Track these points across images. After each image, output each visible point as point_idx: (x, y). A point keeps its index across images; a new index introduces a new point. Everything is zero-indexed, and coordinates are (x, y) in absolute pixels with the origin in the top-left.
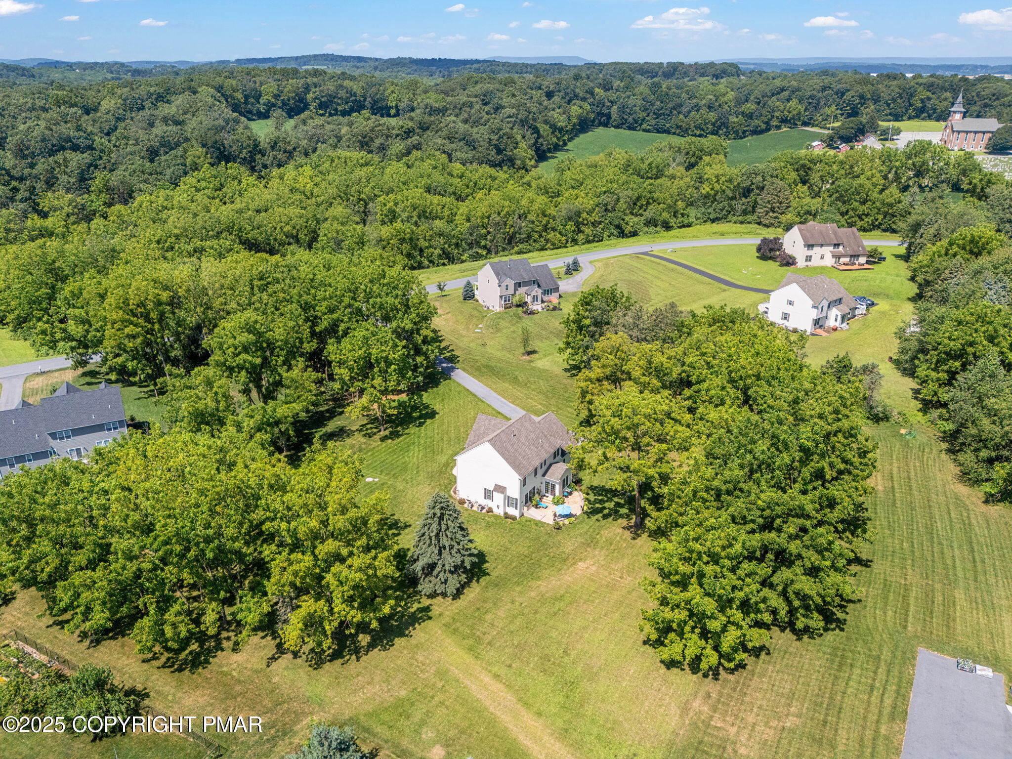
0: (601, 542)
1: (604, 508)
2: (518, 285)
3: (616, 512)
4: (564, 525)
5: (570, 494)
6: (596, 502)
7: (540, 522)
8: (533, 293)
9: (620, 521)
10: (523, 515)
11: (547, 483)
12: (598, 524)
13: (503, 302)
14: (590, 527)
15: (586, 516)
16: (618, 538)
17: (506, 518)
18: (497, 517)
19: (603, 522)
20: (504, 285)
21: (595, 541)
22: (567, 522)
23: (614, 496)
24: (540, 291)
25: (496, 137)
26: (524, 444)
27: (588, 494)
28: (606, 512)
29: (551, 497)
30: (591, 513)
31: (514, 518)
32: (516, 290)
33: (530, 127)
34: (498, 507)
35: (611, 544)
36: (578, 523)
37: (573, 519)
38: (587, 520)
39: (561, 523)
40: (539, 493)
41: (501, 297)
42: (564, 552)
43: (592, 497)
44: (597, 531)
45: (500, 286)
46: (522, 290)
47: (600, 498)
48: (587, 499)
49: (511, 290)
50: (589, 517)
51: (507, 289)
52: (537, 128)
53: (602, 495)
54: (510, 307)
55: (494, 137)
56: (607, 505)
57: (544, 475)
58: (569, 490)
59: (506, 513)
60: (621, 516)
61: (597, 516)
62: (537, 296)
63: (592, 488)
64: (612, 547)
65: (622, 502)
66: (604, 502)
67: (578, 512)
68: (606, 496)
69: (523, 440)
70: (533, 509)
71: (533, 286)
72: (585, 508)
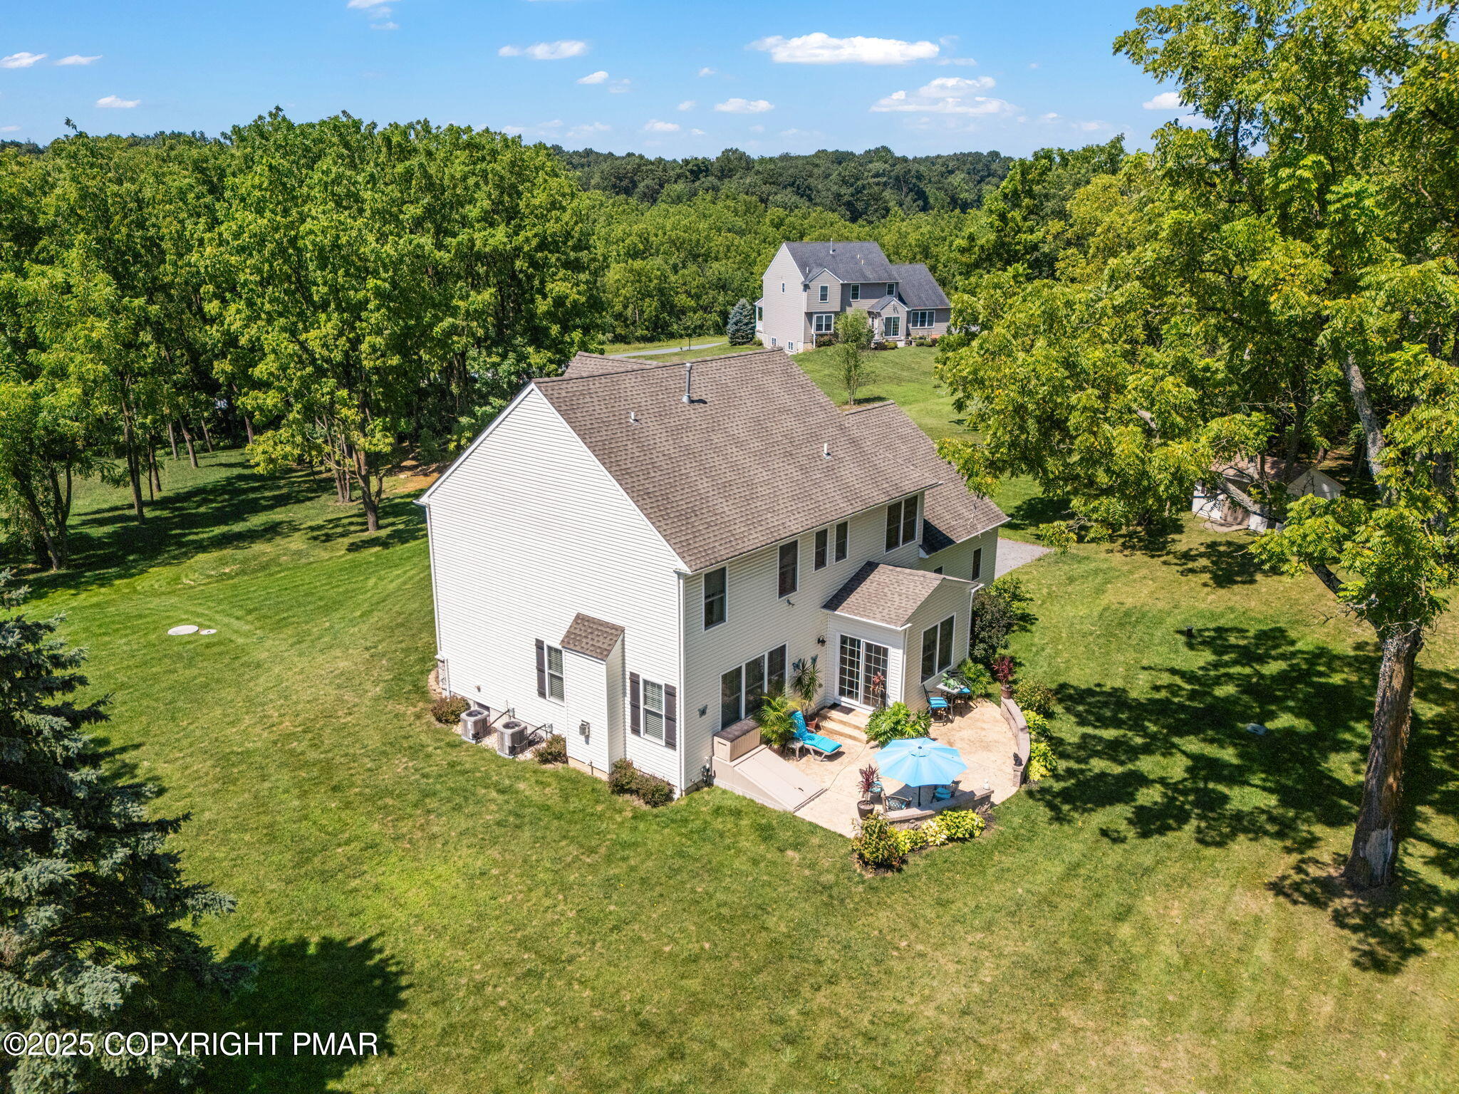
0: (1153, 969)
1: (1142, 780)
2: (852, 292)
3: (1211, 803)
4: (919, 846)
5: (959, 705)
6: (1087, 748)
7: (789, 820)
8: (887, 313)
9: (1242, 847)
10: (707, 779)
11: (849, 646)
12: (1114, 855)
13: (813, 331)
14: (1072, 871)
15: (1043, 813)
16: (1263, 952)
17: (619, 787)
18: (577, 783)
19: (1146, 851)
20: (816, 286)
21: (1108, 961)
22: (934, 828)
23: (1181, 729)
24: (902, 312)
25: (851, 190)
26: (739, 444)
27: (1049, 715)
28: (1150, 796)
29: (862, 713)
30: (1066, 795)
31: (658, 794)
32: (845, 303)
33: (911, 190)
34: (584, 729)
35: (1227, 991)
36: (1001, 845)
37: (972, 818)
38: (1050, 831)
39: (903, 836)
40: (804, 685)
41: (809, 315)
42: (901, 1021)
43: (1068, 729)
44: (1114, 899)
45: (806, 287)
46: (861, 306)
47: (1109, 734)
48: (1043, 733)
49: (834, 303)
50: (1059, 818)
51: (824, 297)
52: (924, 192)
53: (1118, 724)
54: (829, 343)
55: (846, 191)
56: (1146, 764)
57: (834, 602)
58: (954, 687)
59: (621, 768)
60: (1244, 824)
61: (1101, 817)
62: (896, 320)
63: (1068, 696)
64: (1239, 1016)
65: (1228, 755)
66: (1134, 752)
67: (1004, 788)
68: (1138, 727)
69: (738, 427)
70: (767, 756)
71: (888, 298)
72: (1038, 771)
